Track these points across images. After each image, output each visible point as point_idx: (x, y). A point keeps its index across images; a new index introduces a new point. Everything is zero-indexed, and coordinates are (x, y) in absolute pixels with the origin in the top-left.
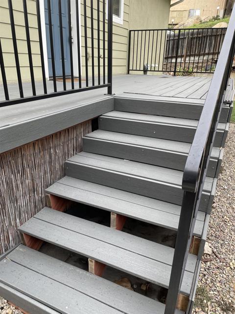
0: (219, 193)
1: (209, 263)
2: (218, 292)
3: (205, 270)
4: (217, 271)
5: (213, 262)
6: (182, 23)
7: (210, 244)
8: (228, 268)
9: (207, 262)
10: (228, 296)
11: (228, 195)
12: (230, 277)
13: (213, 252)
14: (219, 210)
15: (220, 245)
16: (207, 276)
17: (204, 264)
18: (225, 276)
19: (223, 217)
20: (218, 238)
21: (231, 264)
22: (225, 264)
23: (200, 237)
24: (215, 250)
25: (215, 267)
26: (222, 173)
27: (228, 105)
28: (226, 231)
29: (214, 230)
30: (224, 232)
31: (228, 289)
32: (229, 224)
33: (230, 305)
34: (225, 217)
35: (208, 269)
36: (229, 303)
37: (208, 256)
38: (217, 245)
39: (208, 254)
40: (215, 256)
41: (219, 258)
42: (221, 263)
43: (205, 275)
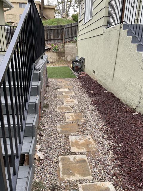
0: (47, 120)
1: (42, 165)
2: (48, 180)
3: (41, 170)
4: (47, 168)
5: (45, 163)
6: (16, 22)
7: (43, 153)
8: (54, 163)
9: (41, 164)
10: (54, 180)
11: (52, 120)
12: (55, 168)
13: (45, 157)
14: (47, 130)
15: (48, 151)
16: (42, 173)
17: (40, 167)
18: (52, 169)
19: (50, 134)
20: (47, 147)
21: (55, 160)
22: (52, 161)
23: (28, 153)
24: (46, 155)
25: (46, 166)
26: (48, 108)
27: (38, 71)
28: (52, 141)
29: (45, 143)
30: (50, 142)
31: (54, 176)
32: (53, 137)
33: (55, 185)
34: (51, 133)
35: (42, 169)
36: (55, 184)
37: (42, 160)
38: (47, 152)
39: (42, 159)
40: (46, 159)
41: (48, 159)
42: (50, 162)
43: (40, 174)
